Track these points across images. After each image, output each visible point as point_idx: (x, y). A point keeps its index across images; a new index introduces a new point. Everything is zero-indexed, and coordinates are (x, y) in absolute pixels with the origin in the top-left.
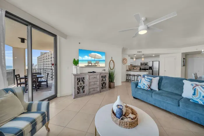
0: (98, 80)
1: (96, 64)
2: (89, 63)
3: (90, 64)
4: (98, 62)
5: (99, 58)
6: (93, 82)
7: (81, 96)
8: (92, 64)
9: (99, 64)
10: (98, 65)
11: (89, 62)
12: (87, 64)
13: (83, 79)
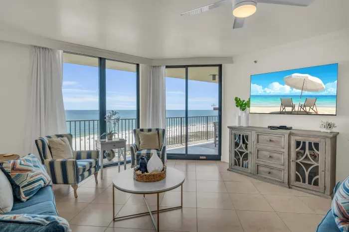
0: (282, 150)
1: (308, 109)
2: (284, 105)
3: (289, 109)
4: (311, 101)
5: (317, 90)
6: (267, 151)
7: (239, 172)
8: (293, 107)
9: (314, 109)
10: (311, 111)
11: (286, 101)
12: (278, 109)
13: (245, 139)
